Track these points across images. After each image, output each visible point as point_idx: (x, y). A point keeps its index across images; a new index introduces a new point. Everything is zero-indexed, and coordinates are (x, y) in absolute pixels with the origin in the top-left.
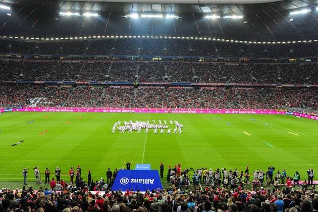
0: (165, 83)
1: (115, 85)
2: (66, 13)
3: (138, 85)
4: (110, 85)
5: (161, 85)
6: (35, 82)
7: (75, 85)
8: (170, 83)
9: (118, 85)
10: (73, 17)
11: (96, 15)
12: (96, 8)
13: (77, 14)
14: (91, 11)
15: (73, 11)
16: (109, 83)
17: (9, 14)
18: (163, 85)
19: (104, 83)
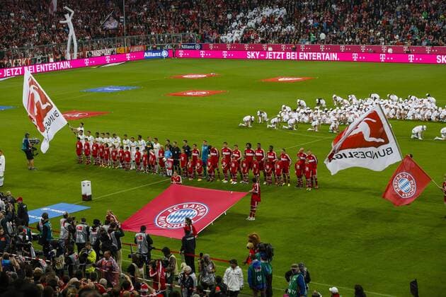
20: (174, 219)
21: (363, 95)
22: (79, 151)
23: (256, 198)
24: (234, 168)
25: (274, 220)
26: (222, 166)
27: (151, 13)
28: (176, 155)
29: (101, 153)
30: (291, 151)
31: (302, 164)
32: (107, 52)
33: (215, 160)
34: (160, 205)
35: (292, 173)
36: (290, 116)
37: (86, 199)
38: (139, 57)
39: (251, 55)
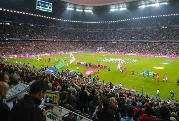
0: (161, 41)
1: (135, 42)
2: (113, 10)
3: (146, 42)
4: (133, 42)
5: (159, 42)
6: (103, 41)
7: (118, 42)
8: (164, 41)
9: (136, 42)
10: (116, 11)
11: (125, 9)
12: (125, 6)
13: (117, 10)
14: (123, 7)
15: (116, 8)
16: (132, 41)
17: (92, 14)
18: (160, 42)
19: (130, 41)
20: (88, 73)
21: (113, 58)
22: (77, 63)
23: (99, 70)
24: (96, 66)
25: (101, 73)
26: (95, 66)
27: (88, 47)
28: (89, 65)
29: (80, 64)
30: (104, 65)
31: (105, 66)
32: (82, 51)
33: (94, 65)
34: (87, 71)
35: (103, 67)
36: (104, 60)
37: (78, 69)
38: (86, 52)
39: (100, 53)
